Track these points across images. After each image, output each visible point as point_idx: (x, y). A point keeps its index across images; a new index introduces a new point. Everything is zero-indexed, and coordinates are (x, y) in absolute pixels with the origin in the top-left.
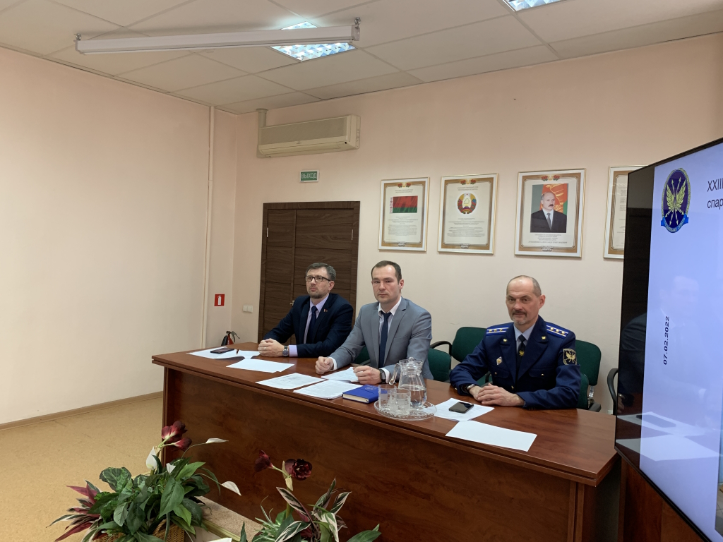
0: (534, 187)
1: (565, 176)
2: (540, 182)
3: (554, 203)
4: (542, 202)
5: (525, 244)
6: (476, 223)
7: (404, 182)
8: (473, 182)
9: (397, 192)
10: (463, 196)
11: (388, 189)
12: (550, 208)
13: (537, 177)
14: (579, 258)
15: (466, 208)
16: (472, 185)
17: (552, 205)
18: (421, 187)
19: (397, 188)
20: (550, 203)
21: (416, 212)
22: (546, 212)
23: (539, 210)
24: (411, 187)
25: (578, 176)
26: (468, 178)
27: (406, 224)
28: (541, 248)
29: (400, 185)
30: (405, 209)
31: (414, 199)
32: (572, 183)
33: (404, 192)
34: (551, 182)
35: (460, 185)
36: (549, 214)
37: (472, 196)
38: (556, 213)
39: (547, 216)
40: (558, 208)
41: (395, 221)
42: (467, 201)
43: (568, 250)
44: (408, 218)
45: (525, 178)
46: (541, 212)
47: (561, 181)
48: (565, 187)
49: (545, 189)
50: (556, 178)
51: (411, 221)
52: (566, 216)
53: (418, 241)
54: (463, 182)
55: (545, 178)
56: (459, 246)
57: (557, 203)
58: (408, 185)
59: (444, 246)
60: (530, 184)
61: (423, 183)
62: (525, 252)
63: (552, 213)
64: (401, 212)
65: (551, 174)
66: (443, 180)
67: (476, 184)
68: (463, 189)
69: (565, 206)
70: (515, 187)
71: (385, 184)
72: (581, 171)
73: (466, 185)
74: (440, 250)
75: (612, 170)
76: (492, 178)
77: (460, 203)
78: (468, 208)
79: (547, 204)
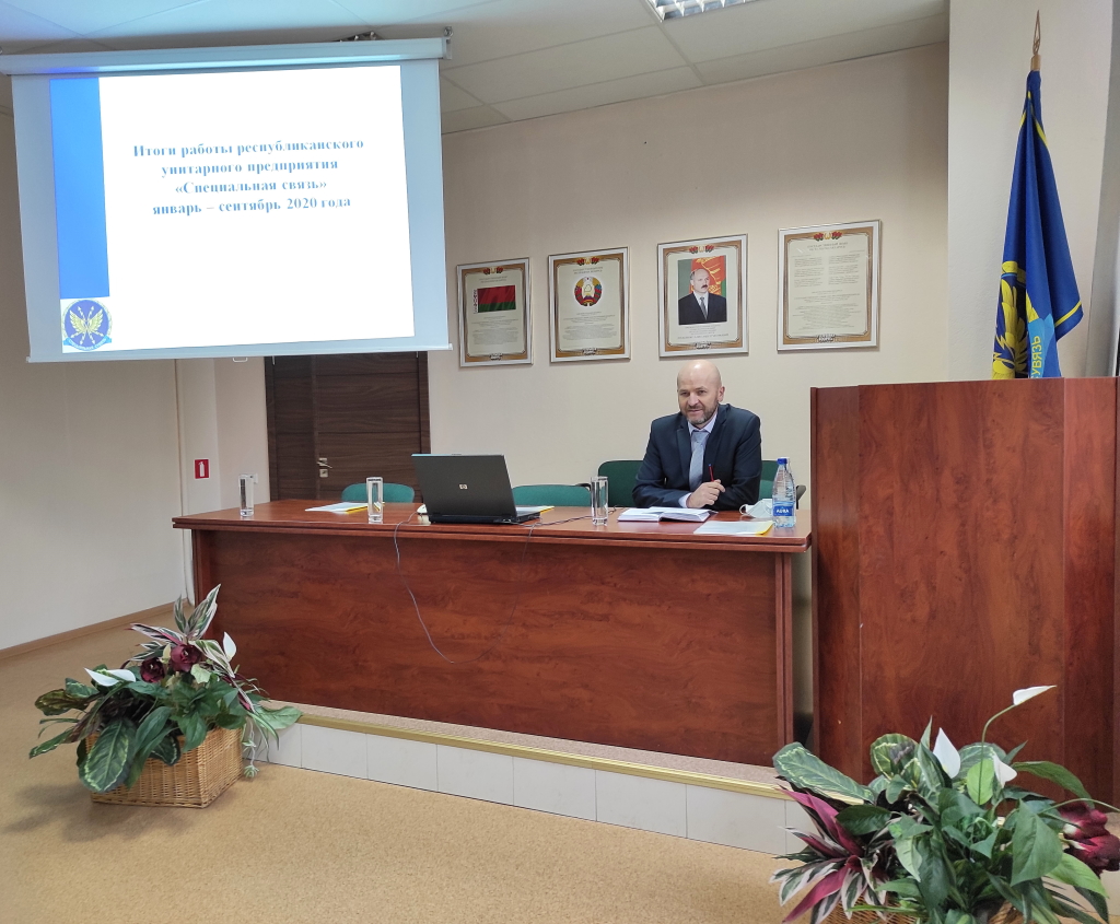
0: (681, 264)
1: (720, 245)
2: (688, 256)
3: (708, 282)
4: (692, 282)
5: (673, 341)
6: (604, 318)
7: (493, 266)
8: (595, 260)
9: (482, 281)
10: (581, 282)
11: (469, 277)
12: (704, 290)
13: (683, 249)
14: (746, 354)
15: (588, 298)
16: (594, 266)
17: (705, 286)
18: (519, 272)
19: (482, 275)
20: (703, 283)
21: (514, 308)
22: (698, 296)
23: (689, 293)
24: (505, 273)
25: (737, 244)
26: (588, 256)
27: (502, 327)
28: (695, 346)
29: (487, 271)
30: (498, 304)
31: (510, 291)
32: (730, 254)
33: (494, 281)
34: (702, 255)
35: (576, 266)
36: (702, 298)
37: (594, 280)
38: (711, 296)
39: (700, 302)
41: (482, 324)
42: (588, 289)
43: (731, 344)
44: (503, 319)
45: (667, 252)
46: (692, 296)
47: (716, 253)
48: (721, 261)
49: (696, 265)
50: (709, 248)
51: (508, 322)
52: (725, 300)
53: (521, 350)
54: (581, 262)
55: (694, 250)
56: (582, 352)
57: (712, 282)
58: (499, 270)
59: (559, 354)
60: (674, 259)
61: (522, 267)
62: (673, 351)
63: (706, 296)
64: (492, 309)
65: (701, 245)
66: (551, 260)
67: (600, 264)
68: (581, 272)
69: (723, 287)
70: (655, 264)
71: (462, 271)
72: (742, 238)
73: (585, 266)
74: (554, 359)
75: (782, 233)
76: (621, 254)
77: (578, 291)
78: (590, 298)
79: (699, 285)
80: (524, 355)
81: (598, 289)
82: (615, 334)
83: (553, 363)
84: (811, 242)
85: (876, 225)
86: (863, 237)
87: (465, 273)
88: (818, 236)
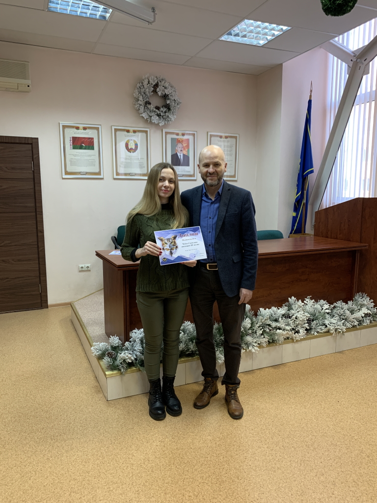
0: (172, 139)
1: (187, 134)
2: (175, 136)
3: (183, 149)
4: (177, 148)
6: (139, 159)
7: (81, 126)
8: (135, 132)
9: (75, 133)
10: (128, 141)
11: (67, 130)
12: (181, 152)
13: (173, 133)
14: (195, 180)
15: (131, 149)
16: (134, 134)
17: (181, 151)
18: (96, 131)
19: (75, 130)
20: (181, 149)
21: (93, 149)
22: (179, 155)
23: (175, 153)
24: (87, 131)
26: (131, 129)
27: (86, 158)
29: (78, 128)
31: (90, 140)
32: (191, 138)
33: (81, 134)
34: (180, 137)
35: (126, 133)
36: (180, 156)
37: (135, 141)
38: (184, 155)
39: (179, 157)
40: (185, 152)
41: (75, 155)
43: (190, 176)
44: (87, 154)
45: (166, 133)
47: (186, 137)
48: (188, 140)
49: (179, 141)
50: (183, 135)
51: (90, 156)
52: (189, 158)
53: (97, 171)
54: (128, 131)
55: (177, 134)
56: (129, 174)
57: (184, 149)
58: (85, 129)
59: (118, 174)
60: (169, 137)
61: (97, 129)
63: (182, 155)
64: (80, 149)
65: (180, 133)
66: (113, 128)
67: (137, 134)
68: (128, 136)
69: (188, 151)
70: (161, 138)
71: (63, 126)
72: (196, 133)
73: (130, 134)
74: (115, 177)
75: (209, 134)
76: (147, 131)
77: (127, 145)
78: (133, 149)
79: (179, 150)
80: (99, 173)
81: (136, 145)
82: (144, 167)
83: (115, 179)
84: (219, 138)
85: (238, 136)
86: (234, 140)
87: (64, 127)
88: (221, 137)
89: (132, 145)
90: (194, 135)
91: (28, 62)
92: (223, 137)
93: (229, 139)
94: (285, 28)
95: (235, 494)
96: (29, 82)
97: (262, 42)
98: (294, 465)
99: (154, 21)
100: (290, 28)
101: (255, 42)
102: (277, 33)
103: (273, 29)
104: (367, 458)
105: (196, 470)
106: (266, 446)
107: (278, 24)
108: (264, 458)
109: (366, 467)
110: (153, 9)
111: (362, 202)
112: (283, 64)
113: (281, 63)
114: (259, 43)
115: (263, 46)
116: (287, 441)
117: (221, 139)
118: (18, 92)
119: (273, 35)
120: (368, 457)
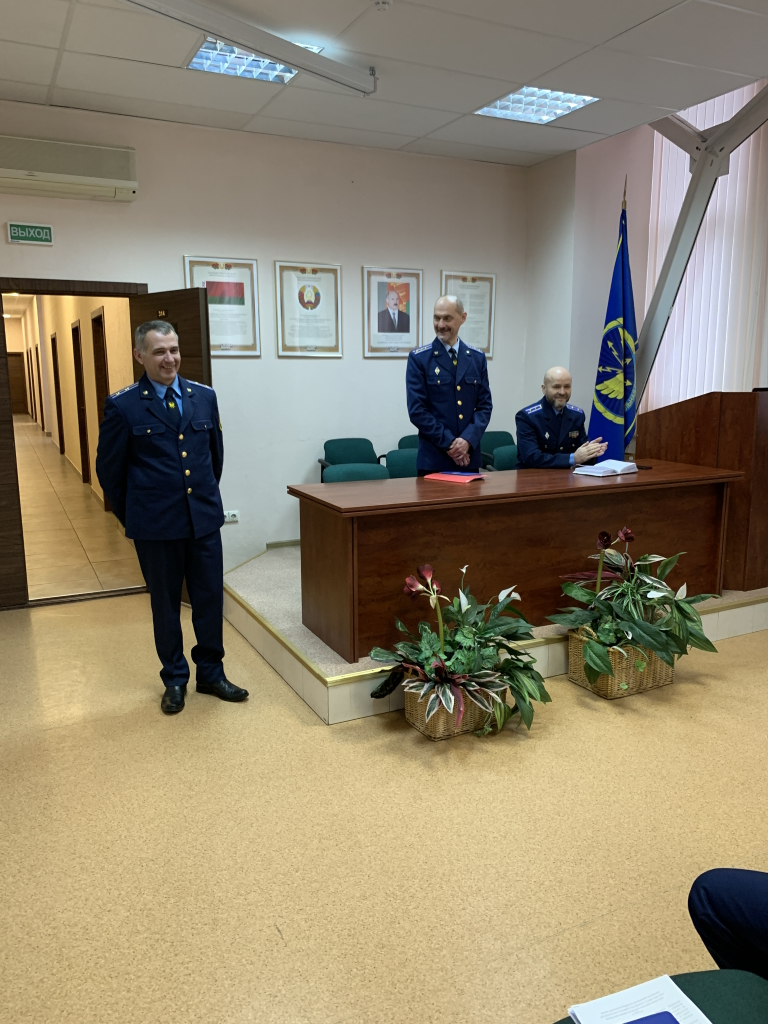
0: (381, 285)
1: (406, 275)
2: (385, 279)
3: (398, 302)
4: (387, 301)
5: (374, 344)
6: (322, 320)
7: (221, 262)
8: (315, 271)
9: (211, 274)
10: (304, 288)
11: (196, 269)
12: (395, 307)
13: (381, 273)
15: (309, 302)
16: (314, 276)
17: (396, 305)
18: (246, 271)
19: (211, 269)
20: (394, 302)
21: (241, 302)
22: (391, 312)
23: (384, 309)
24: (233, 271)
26: (309, 267)
27: (229, 319)
28: (388, 349)
29: (216, 266)
30: (226, 299)
31: (240, 287)
32: (412, 282)
33: (222, 276)
34: (394, 280)
35: (299, 274)
36: (394, 313)
37: (314, 288)
38: (399, 312)
39: (392, 316)
41: (211, 315)
42: (309, 294)
44: (231, 312)
45: (370, 274)
46: (387, 311)
47: (403, 280)
48: (406, 286)
49: (390, 287)
50: (399, 276)
51: (236, 315)
52: (408, 317)
53: (251, 342)
54: (303, 271)
55: (389, 275)
57: (401, 302)
58: (228, 266)
59: (285, 348)
60: (375, 280)
61: (250, 266)
62: (373, 353)
63: (396, 313)
64: (220, 302)
65: (394, 272)
66: (278, 265)
67: (319, 275)
68: (303, 279)
69: (408, 306)
70: (360, 282)
71: (190, 262)
72: (420, 272)
73: (306, 275)
74: (281, 353)
75: (444, 273)
76: (336, 270)
77: (301, 296)
78: (311, 302)
79: (392, 303)
80: (253, 347)
81: (317, 296)
82: (331, 335)
83: (280, 357)
84: (460, 282)
85: (494, 277)
86: (487, 284)
87: (193, 264)
88: (464, 279)
89: (309, 296)
90: (417, 276)
91: (133, 149)
92: (469, 279)
93: (477, 283)
94: (588, 99)
95: (559, 832)
96: (133, 185)
97: (546, 119)
98: (636, 797)
99: (374, 91)
100: (596, 99)
101: (533, 118)
102: (572, 105)
103: (569, 101)
104: (741, 787)
105: (495, 807)
106: (591, 777)
107: (578, 93)
108: (591, 790)
109: (741, 796)
110: (372, 71)
111: (719, 398)
112: (578, 152)
113: (573, 148)
114: (540, 120)
115: (548, 124)
116: (621, 768)
117: (465, 283)
118: (116, 201)
119: (569, 107)
120: (742, 784)
